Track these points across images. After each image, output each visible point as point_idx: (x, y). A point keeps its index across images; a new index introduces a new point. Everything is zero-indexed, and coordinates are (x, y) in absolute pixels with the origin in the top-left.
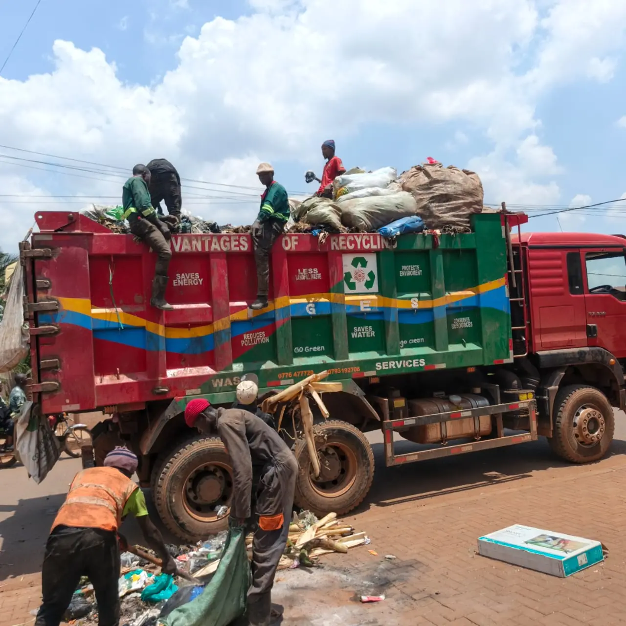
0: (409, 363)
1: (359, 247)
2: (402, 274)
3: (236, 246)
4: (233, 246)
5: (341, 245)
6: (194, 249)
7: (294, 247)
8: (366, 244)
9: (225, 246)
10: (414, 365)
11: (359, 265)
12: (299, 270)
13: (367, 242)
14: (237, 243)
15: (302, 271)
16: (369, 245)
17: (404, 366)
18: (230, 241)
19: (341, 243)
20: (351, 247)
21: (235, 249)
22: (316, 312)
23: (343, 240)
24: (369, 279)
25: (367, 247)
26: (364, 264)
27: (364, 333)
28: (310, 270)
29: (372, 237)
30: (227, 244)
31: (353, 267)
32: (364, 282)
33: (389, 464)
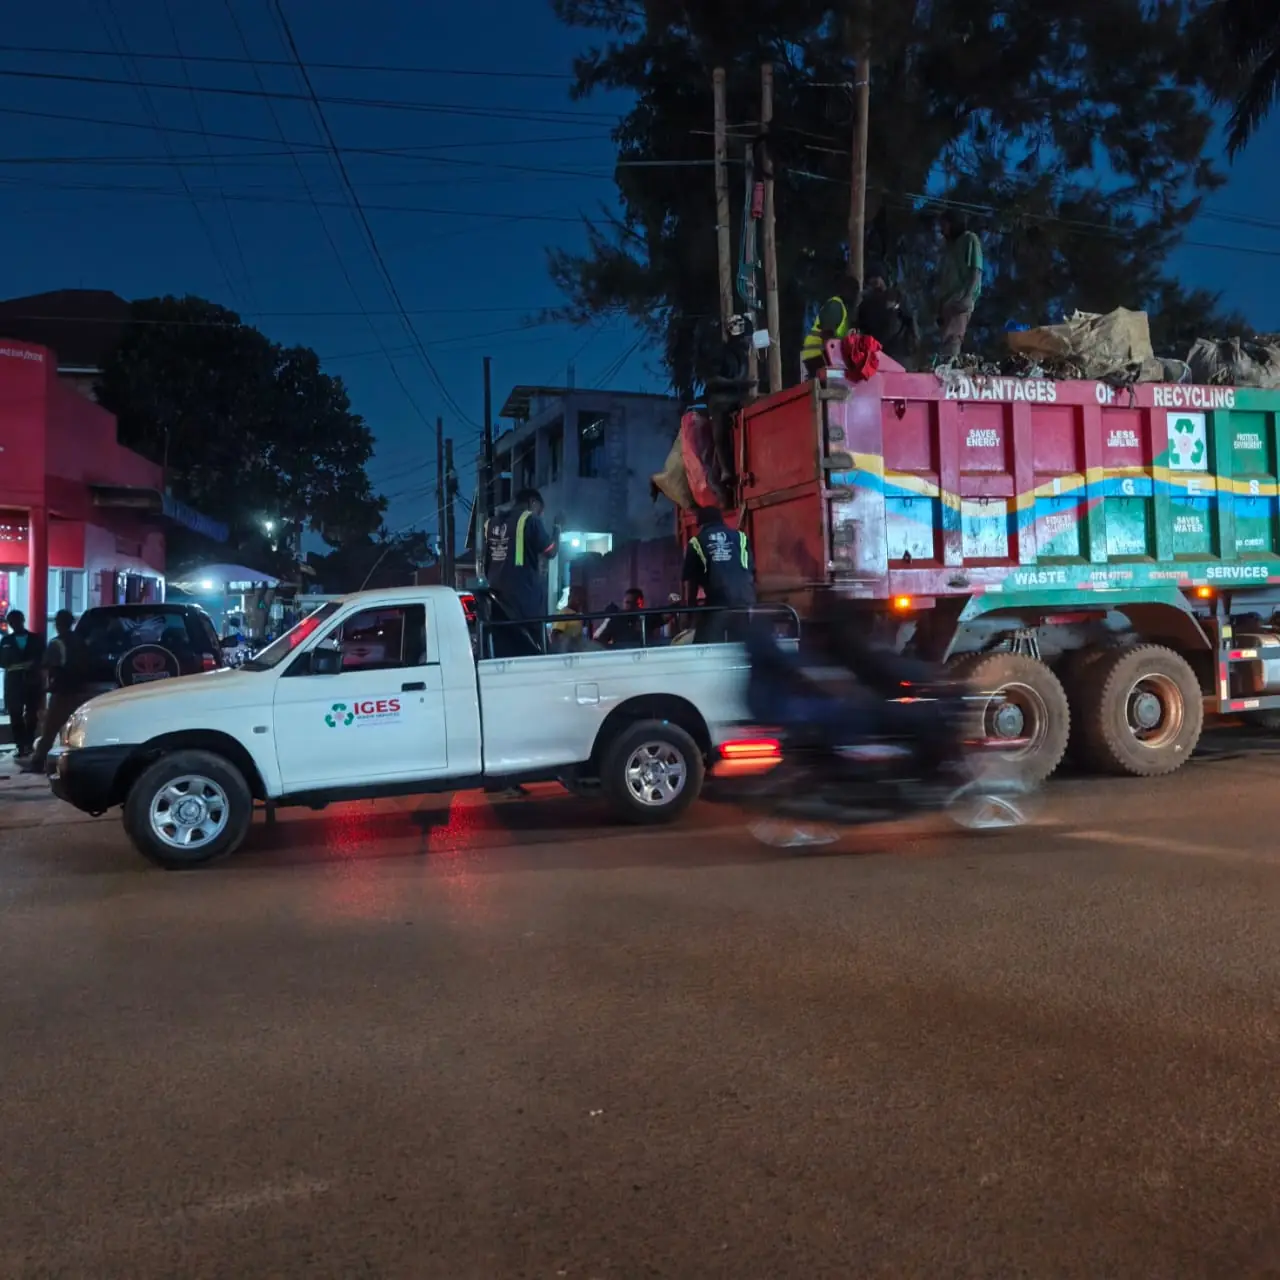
0: (1248, 572)
1: (1188, 403)
2: (1237, 445)
3: (1042, 394)
4: (1039, 395)
5: (1166, 399)
6: (995, 397)
7: (1109, 401)
8: (1196, 400)
9: (1031, 395)
10: (1255, 575)
11: (1185, 429)
12: (1112, 433)
13: (1198, 397)
14: (1043, 391)
15: (1115, 434)
16: (1199, 401)
17: (1242, 575)
18: (1035, 388)
19: (1167, 396)
20: (1178, 403)
21: (1041, 399)
22: (1135, 492)
23: (1169, 393)
24: (1196, 451)
25: (1197, 404)
26: (1190, 428)
27: (1189, 526)
28: (1125, 433)
29: (1203, 391)
30: (1033, 391)
31: (1177, 432)
32: (1190, 454)
33: (1224, 710)
